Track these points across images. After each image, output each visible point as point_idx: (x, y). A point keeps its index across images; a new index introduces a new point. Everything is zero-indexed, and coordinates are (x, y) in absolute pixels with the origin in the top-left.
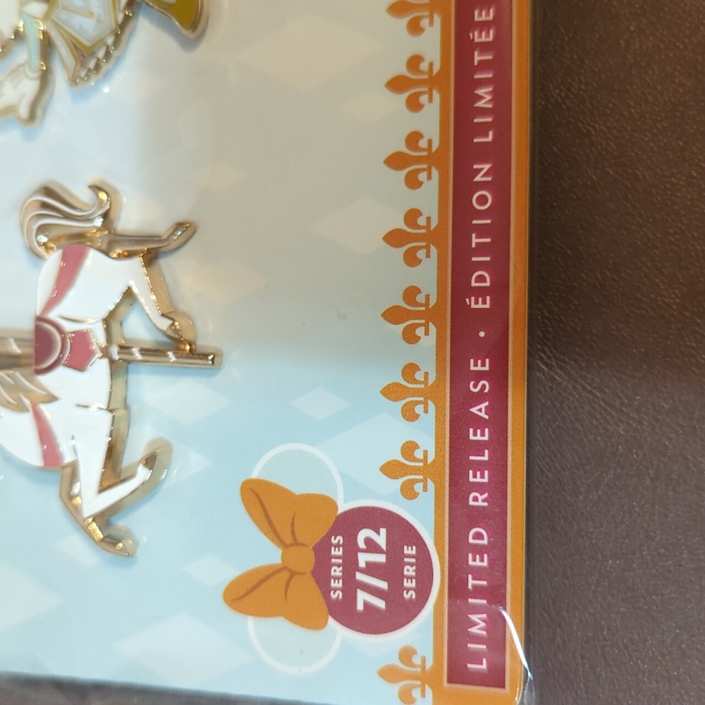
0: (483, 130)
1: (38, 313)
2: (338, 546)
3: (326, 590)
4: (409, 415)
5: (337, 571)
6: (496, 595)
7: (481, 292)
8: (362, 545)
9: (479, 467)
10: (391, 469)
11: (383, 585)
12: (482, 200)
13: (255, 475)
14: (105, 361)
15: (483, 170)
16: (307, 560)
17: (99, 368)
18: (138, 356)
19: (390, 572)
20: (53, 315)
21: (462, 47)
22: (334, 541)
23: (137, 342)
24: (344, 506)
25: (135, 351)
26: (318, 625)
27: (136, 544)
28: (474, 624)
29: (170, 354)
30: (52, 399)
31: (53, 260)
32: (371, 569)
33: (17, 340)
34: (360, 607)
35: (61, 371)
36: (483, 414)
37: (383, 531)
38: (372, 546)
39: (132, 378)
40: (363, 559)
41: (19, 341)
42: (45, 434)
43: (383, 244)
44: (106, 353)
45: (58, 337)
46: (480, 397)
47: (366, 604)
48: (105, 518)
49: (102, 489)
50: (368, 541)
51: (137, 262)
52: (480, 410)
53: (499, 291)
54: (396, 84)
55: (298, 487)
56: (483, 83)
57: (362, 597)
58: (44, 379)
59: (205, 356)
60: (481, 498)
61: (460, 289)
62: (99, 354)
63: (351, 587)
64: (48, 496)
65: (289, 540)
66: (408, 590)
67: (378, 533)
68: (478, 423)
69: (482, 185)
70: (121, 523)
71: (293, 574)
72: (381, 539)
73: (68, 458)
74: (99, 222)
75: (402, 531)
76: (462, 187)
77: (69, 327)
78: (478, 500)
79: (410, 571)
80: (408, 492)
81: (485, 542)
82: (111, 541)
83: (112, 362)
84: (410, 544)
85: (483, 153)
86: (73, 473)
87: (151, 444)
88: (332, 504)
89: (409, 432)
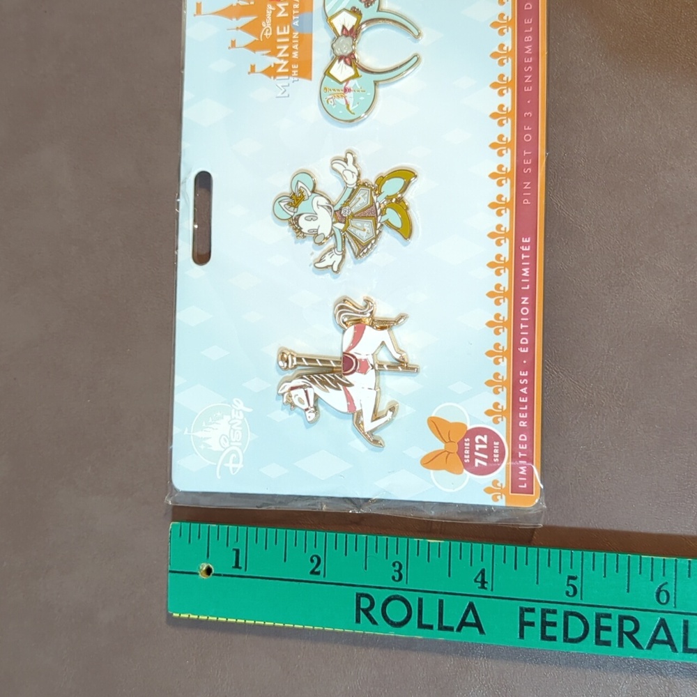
0: (525, 284)
1: (344, 351)
2: (467, 442)
3: (462, 459)
4: (496, 392)
5: (467, 452)
6: (530, 459)
7: (524, 346)
8: (477, 441)
9: (524, 412)
10: (489, 413)
11: (486, 457)
12: (525, 311)
13: (433, 415)
14: (374, 370)
15: (525, 300)
16: (455, 448)
17: (371, 372)
18: (386, 368)
19: (489, 451)
20: (351, 352)
21: (517, 252)
22: (466, 440)
23: (385, 362)
24: (470, 427)
25: (385, 366)
26: (460, 473)
27: (384, 442)
28: (521, 470)
29: (400, 368)
30: (351, 385)
31: (351, 331)
32: (481, 451)
33: (334, 362)
34: (476, 465)
35: (356, 374)
36: (525, 392)
37: (486, 436)
38: (481, 442)
39: (381, 376)
40: (477, 447)
41: (336, 362)
42: (349, 398)
43: (486, 326)
44: (373, 367)
45: (354, 360)
46: (524, 385)
47: (479, 464)
48: (371, 432)
49: (372, 421)
50: (480, 440)
51: (385, 331)
52: (524, 390)
53: (532, 345)
54: (491, 265)
55: (451, 420)
56: (526, 266)
57: (477, 461)
58: (347, 377)
59: (414, 369)
60: (524, 423)
61: (516, 345)
62: (371, 367)
63: (473, 458)
64: (349, 423)
65: (448, 440)
66: (496, 458)
67: (483, 436)
68: (523, 395)
69: (524, 305)
70: (377, 434)
71: (449, 453)
72: (485, 439)
73: (358, 409)
74: (368, 315)
75: (493, 436)
76: (517, 305)
77: (358, 357)
78: (523, 424)
79: (496, 451)
80: (496, 421)
81: (525, 439)
82: (375, 442)
83: (376, 370)
84: (496, 441)
85: (525, 293)
86: (360, 414)
87: (389, 403)
88: (465, 426)
89: (496, 398)
